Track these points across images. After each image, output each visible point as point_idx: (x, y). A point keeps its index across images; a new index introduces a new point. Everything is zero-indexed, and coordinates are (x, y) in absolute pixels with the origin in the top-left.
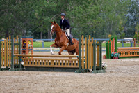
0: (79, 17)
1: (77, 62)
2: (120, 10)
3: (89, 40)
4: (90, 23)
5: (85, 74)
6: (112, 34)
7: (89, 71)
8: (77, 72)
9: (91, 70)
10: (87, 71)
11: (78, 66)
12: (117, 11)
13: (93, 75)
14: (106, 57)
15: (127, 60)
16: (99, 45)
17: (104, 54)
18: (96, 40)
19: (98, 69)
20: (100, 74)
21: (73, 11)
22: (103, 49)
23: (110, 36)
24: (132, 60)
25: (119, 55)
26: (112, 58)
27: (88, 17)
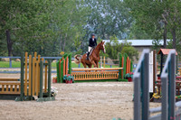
0: (22, 28)
1: (18, 87)
2: (76, 19)
3: (35, 58)
4: (36, 36)
5: (29, 102)
6: (65, 51)
7: (34, 99)
8: (18, 101)
9: (36, 98)
10: (31, 99)
11: (19, 93)
12: (72, 21)
13: (39, 104)
14: (57, 81)
15: (84, 84)
16: (48, 65)
17: (54, 76)
18: (43, 58)
19: (45, 96)
20: (48, 103)
21: (15, 21)
22: (52, 70)
23: (62, 53)
24: (90, 84)
25: (74, 79)
26: (64, 82)
27: (35, 28)
